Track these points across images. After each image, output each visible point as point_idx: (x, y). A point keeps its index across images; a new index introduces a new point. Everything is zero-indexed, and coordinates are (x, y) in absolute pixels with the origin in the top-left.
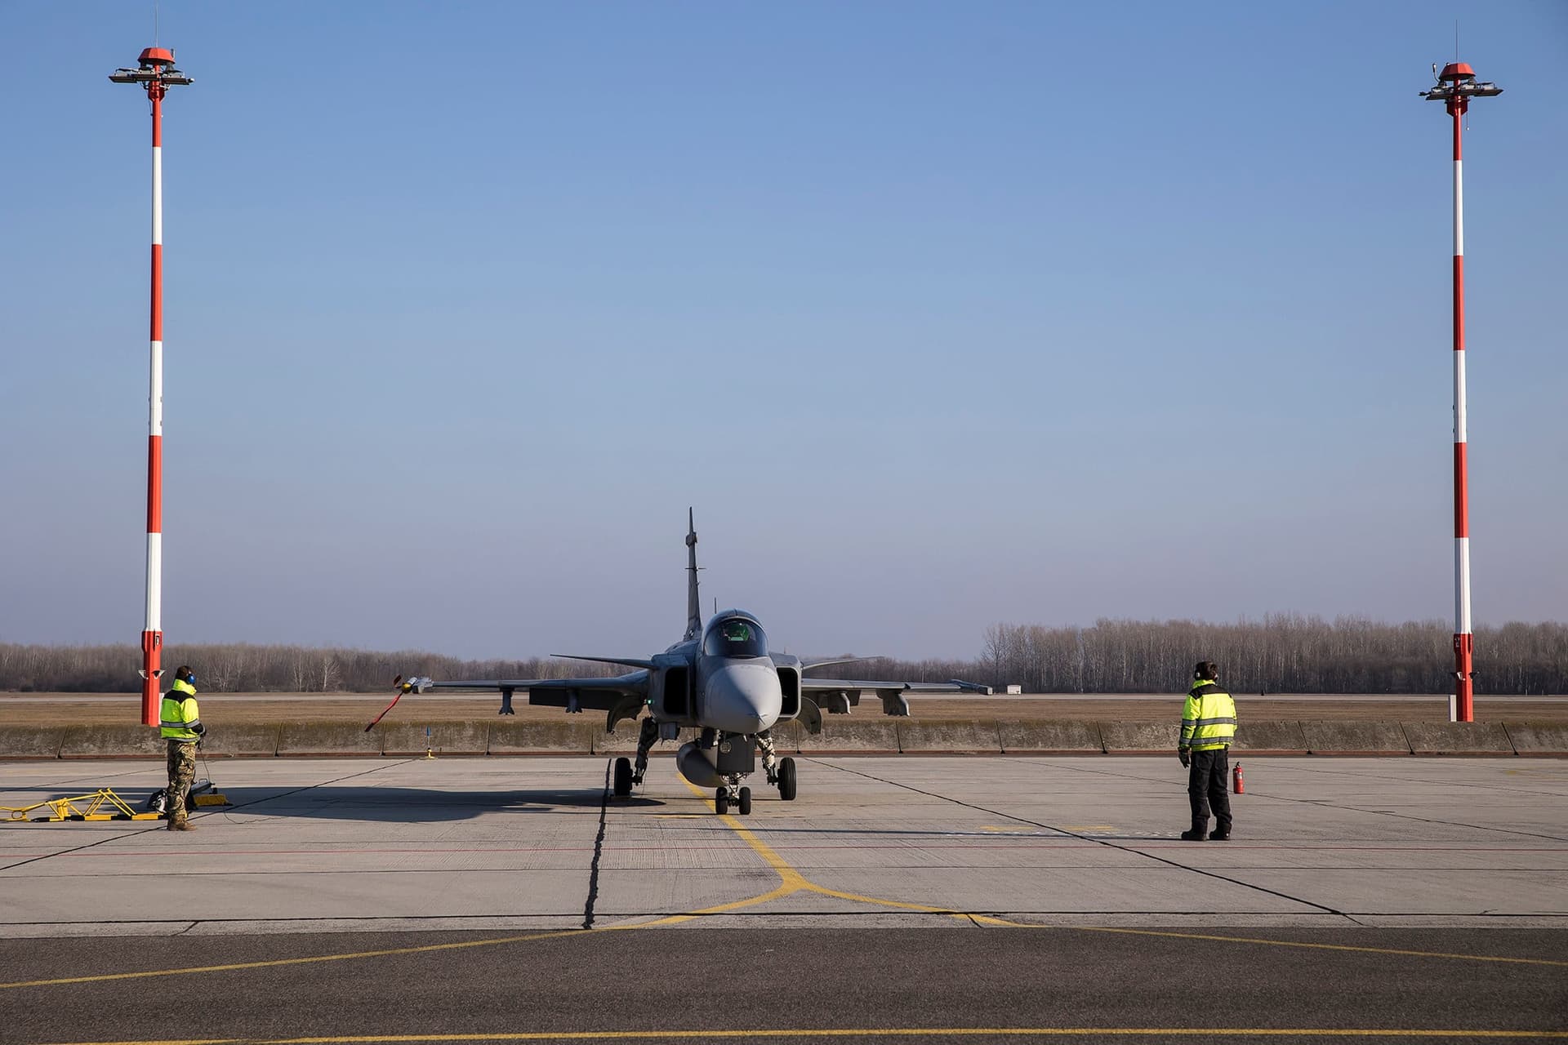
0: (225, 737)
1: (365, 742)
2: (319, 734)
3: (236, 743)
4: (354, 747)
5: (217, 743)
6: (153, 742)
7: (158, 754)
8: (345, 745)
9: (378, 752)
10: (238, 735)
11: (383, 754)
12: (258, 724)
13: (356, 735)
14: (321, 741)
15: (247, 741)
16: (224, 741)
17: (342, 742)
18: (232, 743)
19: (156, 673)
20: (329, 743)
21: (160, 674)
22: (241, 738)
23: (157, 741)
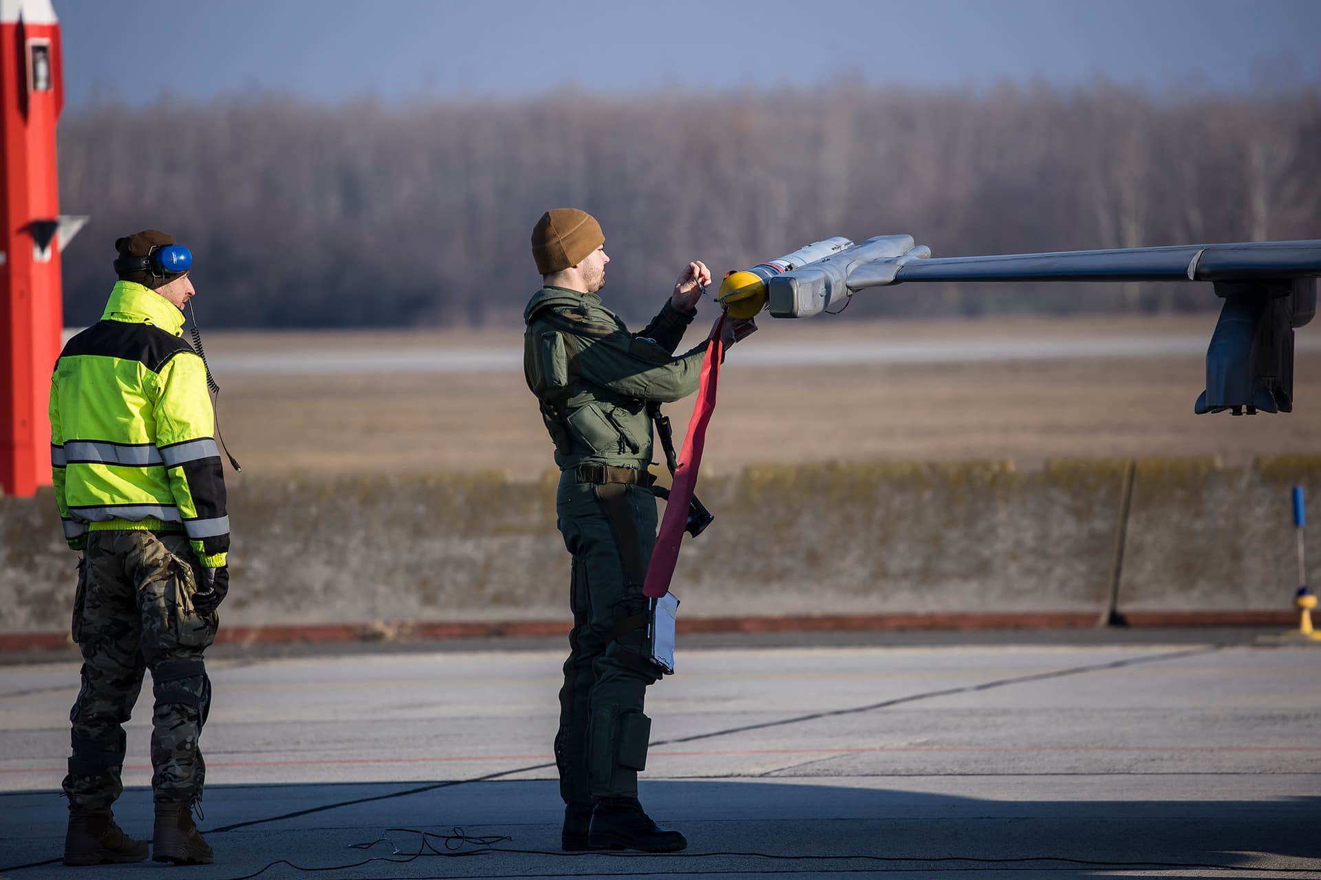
0: (355, 541)
1: (1029, 561)
2: (806, 518)
3: (412, 569)
4: (973, 585)
5: (317, 572)
6: (11, 574)
7: (35, 628)
8: (927, 577)
9: (1088, 607)
10: (418, 531)
11: (1116, 620)
12: (510, 476)
13: (981, 526)
14: (813, 558)
15: (461, 563)
16: (354, 561)
17: (916, 563)
18: (390, 573)
19: (43, 232)
20: (853, 566)
21: (64, 236)
22: (435, 547)
23: (31, 567)
